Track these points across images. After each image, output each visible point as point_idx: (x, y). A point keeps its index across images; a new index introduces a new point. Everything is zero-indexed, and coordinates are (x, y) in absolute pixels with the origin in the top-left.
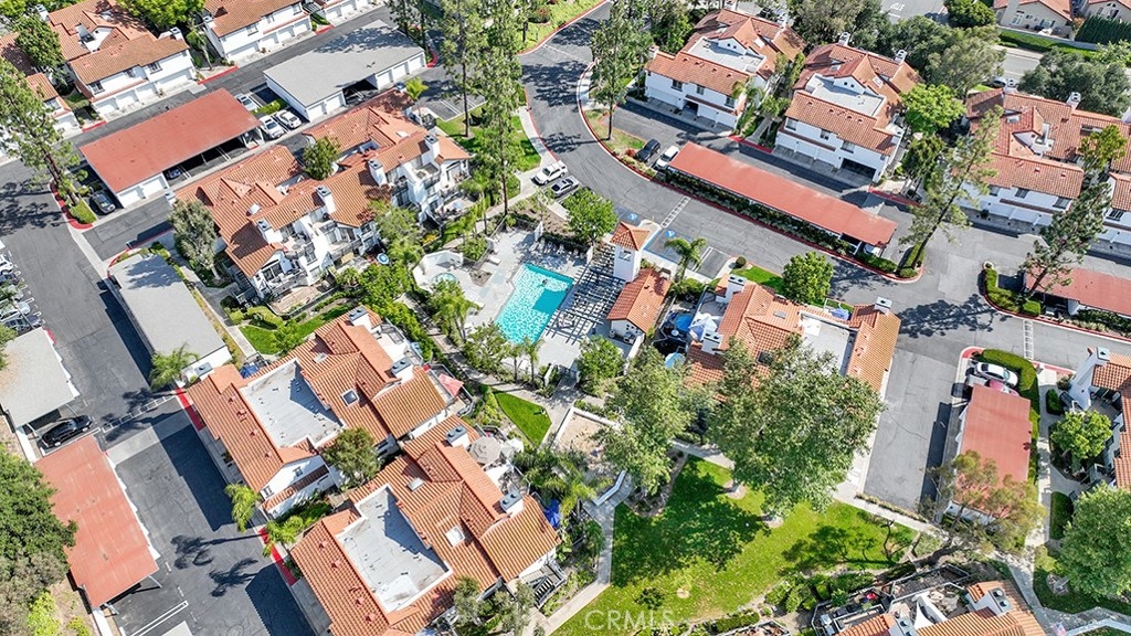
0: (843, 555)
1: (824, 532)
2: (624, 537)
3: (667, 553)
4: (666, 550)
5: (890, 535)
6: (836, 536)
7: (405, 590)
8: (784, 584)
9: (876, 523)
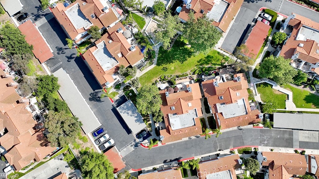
0: (211, 62)
1: (208, 57)
2: (161, 55)
3: (170, 59)
4: (170, 58)
5: (224, 58)
6: (211, 58)
7: (109, 66)
8: (196, 68)
9: (221, 55)
